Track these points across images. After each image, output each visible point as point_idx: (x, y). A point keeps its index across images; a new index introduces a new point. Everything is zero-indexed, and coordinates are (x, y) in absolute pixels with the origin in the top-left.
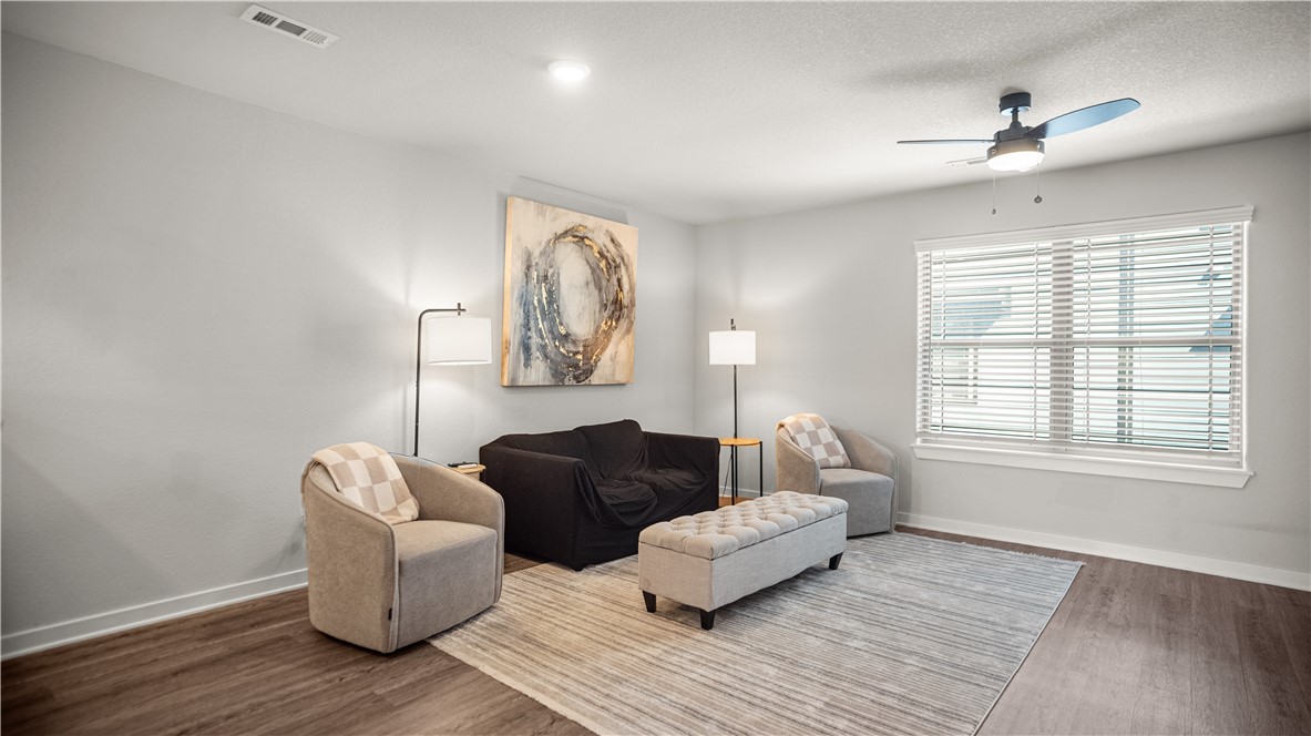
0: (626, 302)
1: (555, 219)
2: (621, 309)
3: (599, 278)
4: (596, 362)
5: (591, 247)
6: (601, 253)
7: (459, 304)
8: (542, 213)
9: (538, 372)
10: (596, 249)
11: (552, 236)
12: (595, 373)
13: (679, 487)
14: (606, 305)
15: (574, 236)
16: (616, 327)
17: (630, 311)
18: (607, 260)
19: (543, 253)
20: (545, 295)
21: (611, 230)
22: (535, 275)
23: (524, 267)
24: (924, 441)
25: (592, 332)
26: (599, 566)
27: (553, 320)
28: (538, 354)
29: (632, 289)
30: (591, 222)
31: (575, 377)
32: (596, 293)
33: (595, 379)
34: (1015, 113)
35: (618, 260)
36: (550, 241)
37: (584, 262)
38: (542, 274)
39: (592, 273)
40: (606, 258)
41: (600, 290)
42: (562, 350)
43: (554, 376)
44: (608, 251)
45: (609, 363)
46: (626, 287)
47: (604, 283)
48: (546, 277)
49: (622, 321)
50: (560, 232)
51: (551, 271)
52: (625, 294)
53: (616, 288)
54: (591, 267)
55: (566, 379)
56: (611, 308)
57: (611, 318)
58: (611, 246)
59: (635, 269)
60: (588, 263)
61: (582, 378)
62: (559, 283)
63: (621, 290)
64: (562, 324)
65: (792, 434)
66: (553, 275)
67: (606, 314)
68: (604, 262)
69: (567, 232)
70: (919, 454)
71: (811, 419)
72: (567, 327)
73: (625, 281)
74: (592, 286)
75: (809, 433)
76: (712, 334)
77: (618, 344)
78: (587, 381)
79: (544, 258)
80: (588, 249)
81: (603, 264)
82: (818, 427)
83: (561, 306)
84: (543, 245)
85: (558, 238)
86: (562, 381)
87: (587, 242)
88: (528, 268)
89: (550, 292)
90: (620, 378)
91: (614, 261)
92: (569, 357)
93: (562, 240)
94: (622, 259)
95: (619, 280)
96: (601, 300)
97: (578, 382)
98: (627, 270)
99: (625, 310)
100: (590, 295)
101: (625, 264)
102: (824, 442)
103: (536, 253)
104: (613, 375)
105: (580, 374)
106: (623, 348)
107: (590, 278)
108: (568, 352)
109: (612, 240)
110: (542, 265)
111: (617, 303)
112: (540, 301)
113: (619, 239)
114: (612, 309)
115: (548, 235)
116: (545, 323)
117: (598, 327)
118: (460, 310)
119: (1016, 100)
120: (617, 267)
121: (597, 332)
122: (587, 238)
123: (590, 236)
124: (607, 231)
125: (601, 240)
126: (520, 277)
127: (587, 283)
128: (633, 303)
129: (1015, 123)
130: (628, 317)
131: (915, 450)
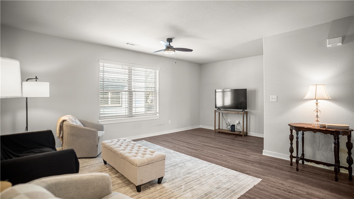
131: (99, 122)
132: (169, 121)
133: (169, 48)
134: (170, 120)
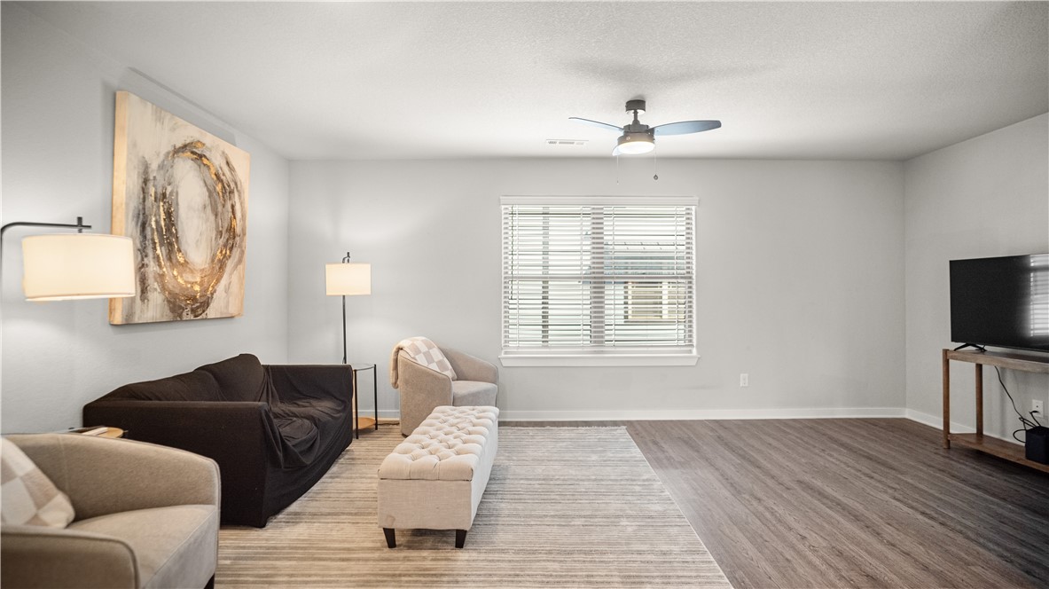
0: (238, 230)
1: (173, 130)
2: (234, 238)
3: (215, 201)
4: (212, 294)
5: (208, 167)
6: (217, 175)
7: (80, 219)
8: (160, 119)
9: (155, 307)
10: (213, 171)
11: (171, 149)
12: (211, 305)
13: (332, 416)
14: (221, 232)
15: (193, 153)
16: (230, 257)
17: (242, 240)
18: (223, 184)
19: (161, 167)
20: (163, 216)
21: (226, 152)
22: (152, 191)
23: (141, 181)
24: (506, 353)
25: (209, 260)
26: (280, 516)
27: (170, 244)
28: (156, 285)
29: (243, 216)
30: (208, 139)
31: (193, 311)
32: (212, 218)
33: (211, 312)
34: (636, 113)
35: (232, 186)
36: (168, 153)
37: (202, 183)
38: (160, 191)
39: (210, 196)
40: (222, 181)
41: (216, 215)
42: (180, 280)
43: (173, 310)
44: (224, 175)
45: (224, 294)
46: (238, 215)
47: (220, 208)
48: (164, 195)
49: (235, 250)
50: (179, 145)
51: (169, 189)
52: (238, 222)
53: (230, 214)
54: (208, 190)
55: (184, 314)
56: (225, 236)
57: (225, 246)
58: (226, 169)
59: (246, 195)
60: (206, 185)
61: (200, 311)
62: (177, 204)
63: (235, 218)
64: (179, 251)
65: (412, 356)
66: (171, 193)
67: (221, 241)
68: (220, 185)
69: (185, 146)
70: (505, 363)
71: (422, 341)
72: (185, 255)
73: (238, 207)
74: (209, 209)
75: (424, 353)
76: (327, 266)
77: (231, 274)
78: (204, 315)
79: (162, 172)
80: (205, 169)
81: (219, 188)
82: (430, 347)
83: (179, 230)
84: (162, 157)
85: (178, 151)
86: (180, 316)
87: (205, 161)
88: (146, 181)
89: (169, 214)
90: (232, 310)
91: (229, 186)
92: (187, 289)
93: (180, 154)
94: (236, 184)
95: (233, 207)
96: (217, 227)
97: (195, 317)
98: (240, 196)
99: (237, 239)
100: (207, 220)
101: (238, 191)
102: (436, 360)
103: (154, 166)
104: (227, 306)
105: (198, 308)
106: (235, 278)
107: (208, 202)
108: (186, 282)
109: (228, 163)
110: (161, 181)
111: (231, 229)
112: (157, 222)
113: (234, 163)
114: (227, 237)
115: (166, 148)
116: (163, 248)
117: (214, 256)
118: (80, 225)
119: (636, 104)
120: (231, 192)
121: (213, 261)
122: (205, 156)
123: (207, 154)
124: (223, 153)
125: (217, 161)
126: (136, 192)
127: (205, 207)
128: (244, 230)
129: (636, 121)
130: (240, 246)
131: (503, 361)
132: (742, 375)
133: (637, 131)
134: (746, 375)
